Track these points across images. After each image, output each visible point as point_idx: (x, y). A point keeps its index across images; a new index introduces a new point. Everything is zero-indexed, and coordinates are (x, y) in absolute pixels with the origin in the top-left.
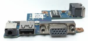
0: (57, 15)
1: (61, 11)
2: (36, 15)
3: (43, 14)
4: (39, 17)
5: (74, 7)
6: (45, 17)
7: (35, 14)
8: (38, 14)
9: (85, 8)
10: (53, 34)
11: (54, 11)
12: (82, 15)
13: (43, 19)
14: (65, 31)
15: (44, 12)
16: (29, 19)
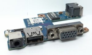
0: (56, 17)
1: (57, 12)
2: (34, 19)
3: (41, 18)
4: (38, 22)
5: (72, 7)
6: (45, 21)
7: (32, 18)
8: (36, 18)
9: (83, 8)
10: (63, 38)
11: (51, 13)
12: (80, 15)
13: (43, 23)
14: (75, 33)
15: (40, 16)
16: (29, 25)
